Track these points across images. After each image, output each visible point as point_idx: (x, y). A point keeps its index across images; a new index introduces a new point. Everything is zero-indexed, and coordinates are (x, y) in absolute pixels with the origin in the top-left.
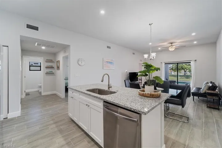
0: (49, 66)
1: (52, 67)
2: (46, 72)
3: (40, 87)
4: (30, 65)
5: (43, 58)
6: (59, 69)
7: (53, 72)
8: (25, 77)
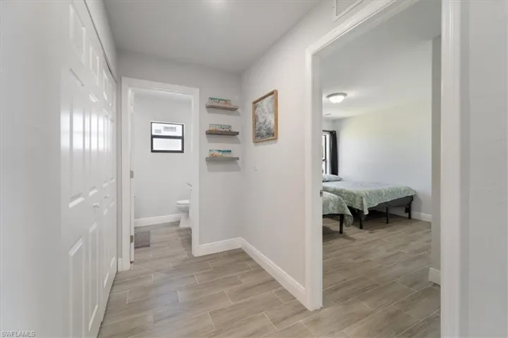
0: (219, 129)
1: (230, 134)
2: (207, 155)
3: (185, 211)
4: (153, 134)
5: (197, 91)
6: (276, 139)
7: (234, 155)
8: (132, 176)
